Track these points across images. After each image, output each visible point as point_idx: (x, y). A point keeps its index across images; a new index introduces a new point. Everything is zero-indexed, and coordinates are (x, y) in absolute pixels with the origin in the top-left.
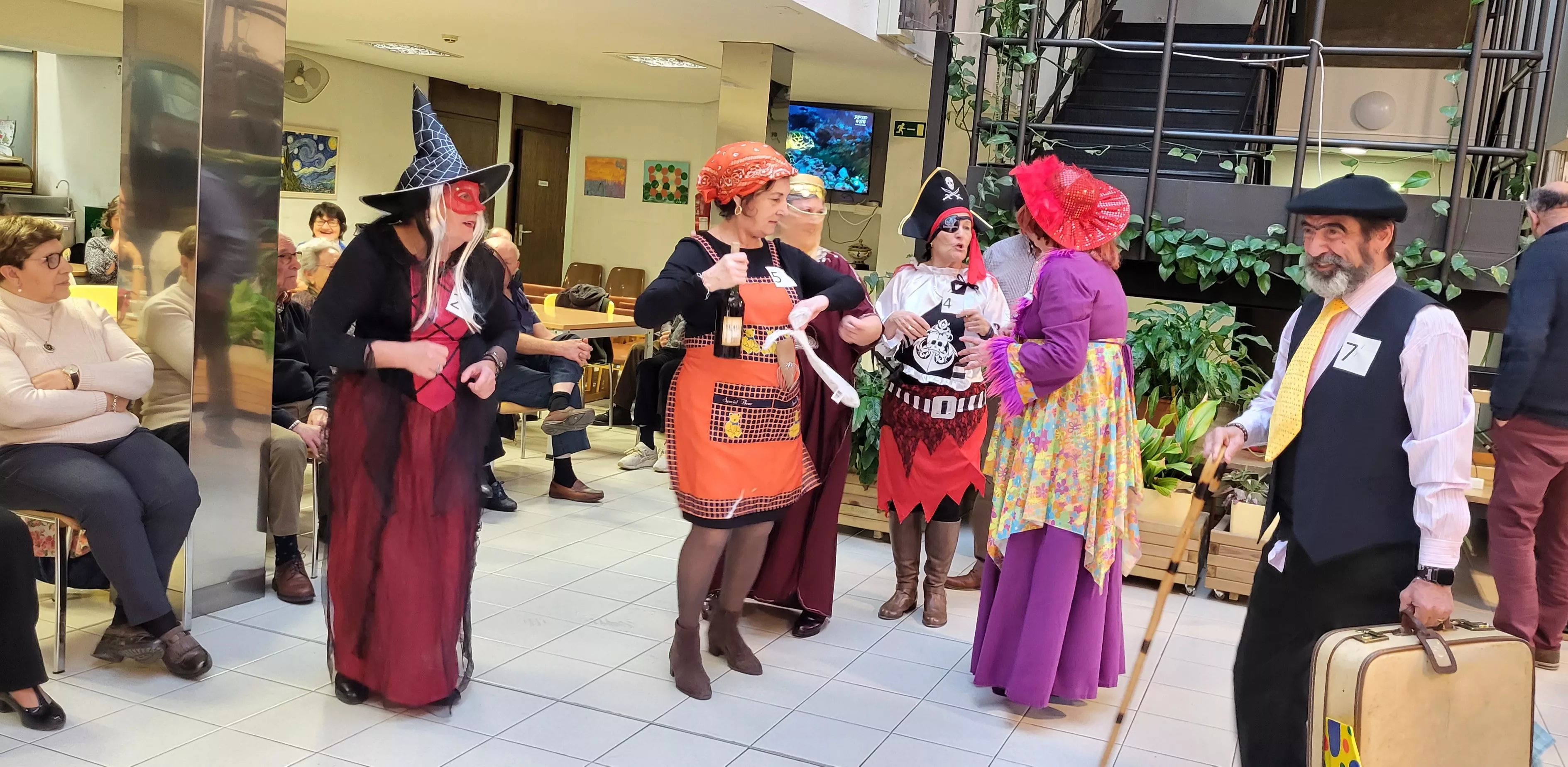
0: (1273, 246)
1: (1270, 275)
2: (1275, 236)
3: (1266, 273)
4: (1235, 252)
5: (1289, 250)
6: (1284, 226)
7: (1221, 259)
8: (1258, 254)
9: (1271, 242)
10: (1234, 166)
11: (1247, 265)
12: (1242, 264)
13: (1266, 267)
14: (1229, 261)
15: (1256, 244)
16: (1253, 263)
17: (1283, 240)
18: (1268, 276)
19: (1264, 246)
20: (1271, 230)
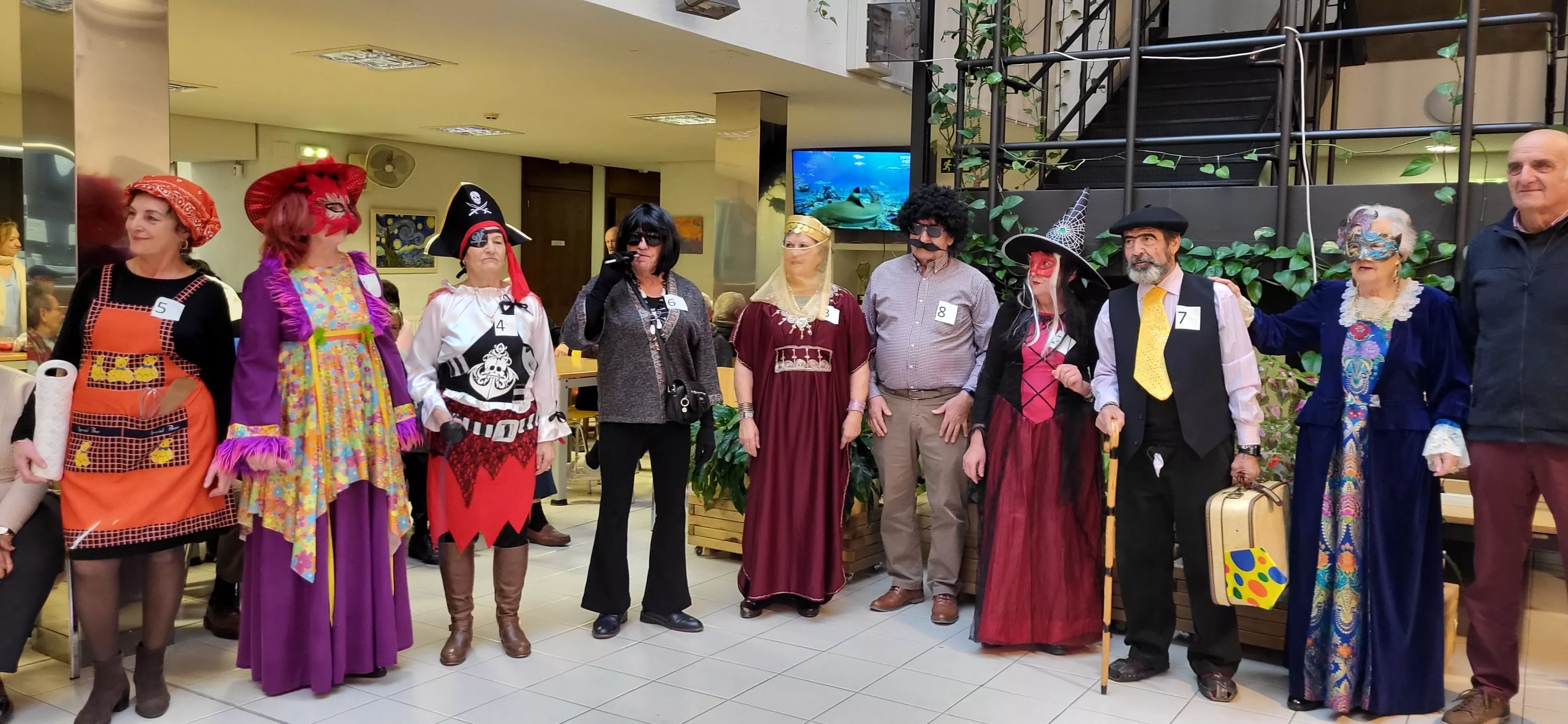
0: (1262, 251)
1: (1262, 282)
2: (1263, 240)
3: (1256, 280)
4: (1221, 260)
5: (1280, 253)
6: (1273, 228)
7: (1205, 269)
8: (1247, 261)
9: (1260, 247)
10: (1216, 169)
11: (1233, 273)
12: (1227, 272)
13: (1255, 273)
14: (1213, 270)
15: (1241, 249)
16: (1239, 270)
17: (1272, 243)
18: (1259, 283)
19: (1251, 251)
20: (1258, 234)
